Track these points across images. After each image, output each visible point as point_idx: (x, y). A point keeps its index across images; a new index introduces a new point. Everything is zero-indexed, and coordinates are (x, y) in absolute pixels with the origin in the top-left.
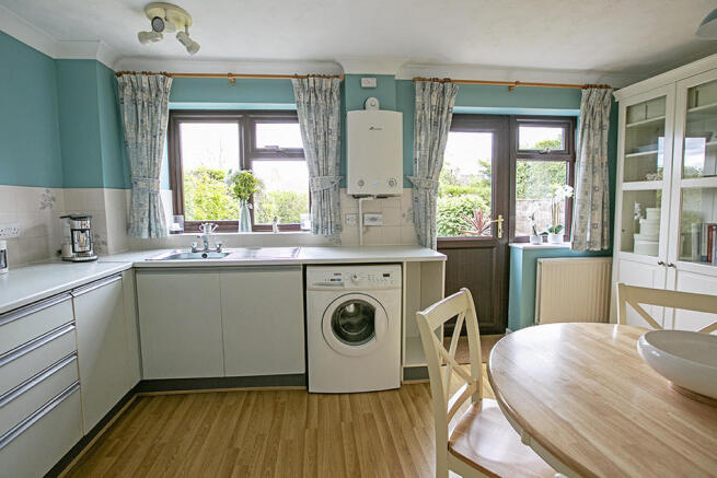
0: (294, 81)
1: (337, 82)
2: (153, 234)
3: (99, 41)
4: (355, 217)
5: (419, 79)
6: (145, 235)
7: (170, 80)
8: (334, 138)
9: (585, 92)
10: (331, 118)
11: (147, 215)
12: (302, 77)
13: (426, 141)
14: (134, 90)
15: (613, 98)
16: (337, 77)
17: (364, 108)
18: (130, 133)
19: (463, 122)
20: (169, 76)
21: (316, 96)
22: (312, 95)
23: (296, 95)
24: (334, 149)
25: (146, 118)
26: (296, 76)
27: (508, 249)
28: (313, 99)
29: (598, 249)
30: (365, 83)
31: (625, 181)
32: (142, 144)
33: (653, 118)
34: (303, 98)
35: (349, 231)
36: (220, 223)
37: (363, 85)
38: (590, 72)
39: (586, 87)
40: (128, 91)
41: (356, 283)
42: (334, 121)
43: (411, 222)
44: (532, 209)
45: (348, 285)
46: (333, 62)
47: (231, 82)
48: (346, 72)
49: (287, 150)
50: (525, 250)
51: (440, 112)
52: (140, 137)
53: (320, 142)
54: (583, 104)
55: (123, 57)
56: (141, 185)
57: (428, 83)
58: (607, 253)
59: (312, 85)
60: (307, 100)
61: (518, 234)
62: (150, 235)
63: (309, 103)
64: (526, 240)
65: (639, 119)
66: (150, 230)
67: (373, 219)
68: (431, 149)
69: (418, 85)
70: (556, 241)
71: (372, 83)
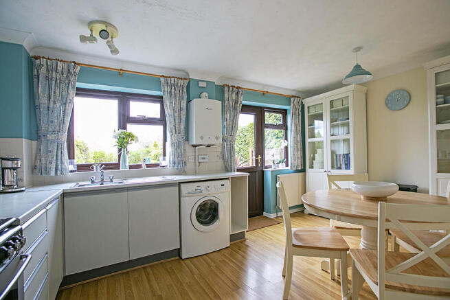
0: (162, 79)
1: (187, 82)
2: (59, 172)
3: (30, 33)
4: (193, 157)
5: (227, 85)
6: (53, 173)
7: (79, 68)
8: (184, 113)
9: (292, 99)
10: (182, 102)
11: (55, 158)
12: (166, 77)
13: (230, 117)
14: (48, 70)
15: (302, 102)
16: (186, 79)
17: (200, 98)
18: (43, 100)
19: (246, 109)
20: (78, 64)
21: (175, 88)
22: (173, 88)
23: (162, 87)
24: (184, 119)
25: (58, 91)
26: (163, 76)
27: (263, 172)
28: (173, 90)
29: (300, 169)
30: (201, 84)
31: (309, 138)
32: (53, 108)
33: (318, 112)
34: (167, 89)
35: (190, 166)
36: (106, 165)
37: (200, 85)
38: (294, 90)
39: (293, 97)
40: (43, 70)
41: (208, 191)
42: (184, 104)
43: (221, 160)
44: (273, 151)
45: (205, 192)
46: (183, 71)
47: (120, 74)
48: (191, 77)
49: (150, 118)
50: (272, 171)
51: (236, 103)
52: (52, 103)
53: (177, 115)
54: (292, 104)
55: (40, 46)
56: (50, 137)
57: (231, 88)
58: (303, 170)
59: (173, 82)
60: (169, 90)
61: (266, 165)
62: (56, 173)
63: (171, 92)
64: (270, 167)
65: (313, 112)
66: (56, 169)
67: (203, 158)
68: (233, 122)
69: (226, 88)
70: (282, 166)
71: (204, 85)
